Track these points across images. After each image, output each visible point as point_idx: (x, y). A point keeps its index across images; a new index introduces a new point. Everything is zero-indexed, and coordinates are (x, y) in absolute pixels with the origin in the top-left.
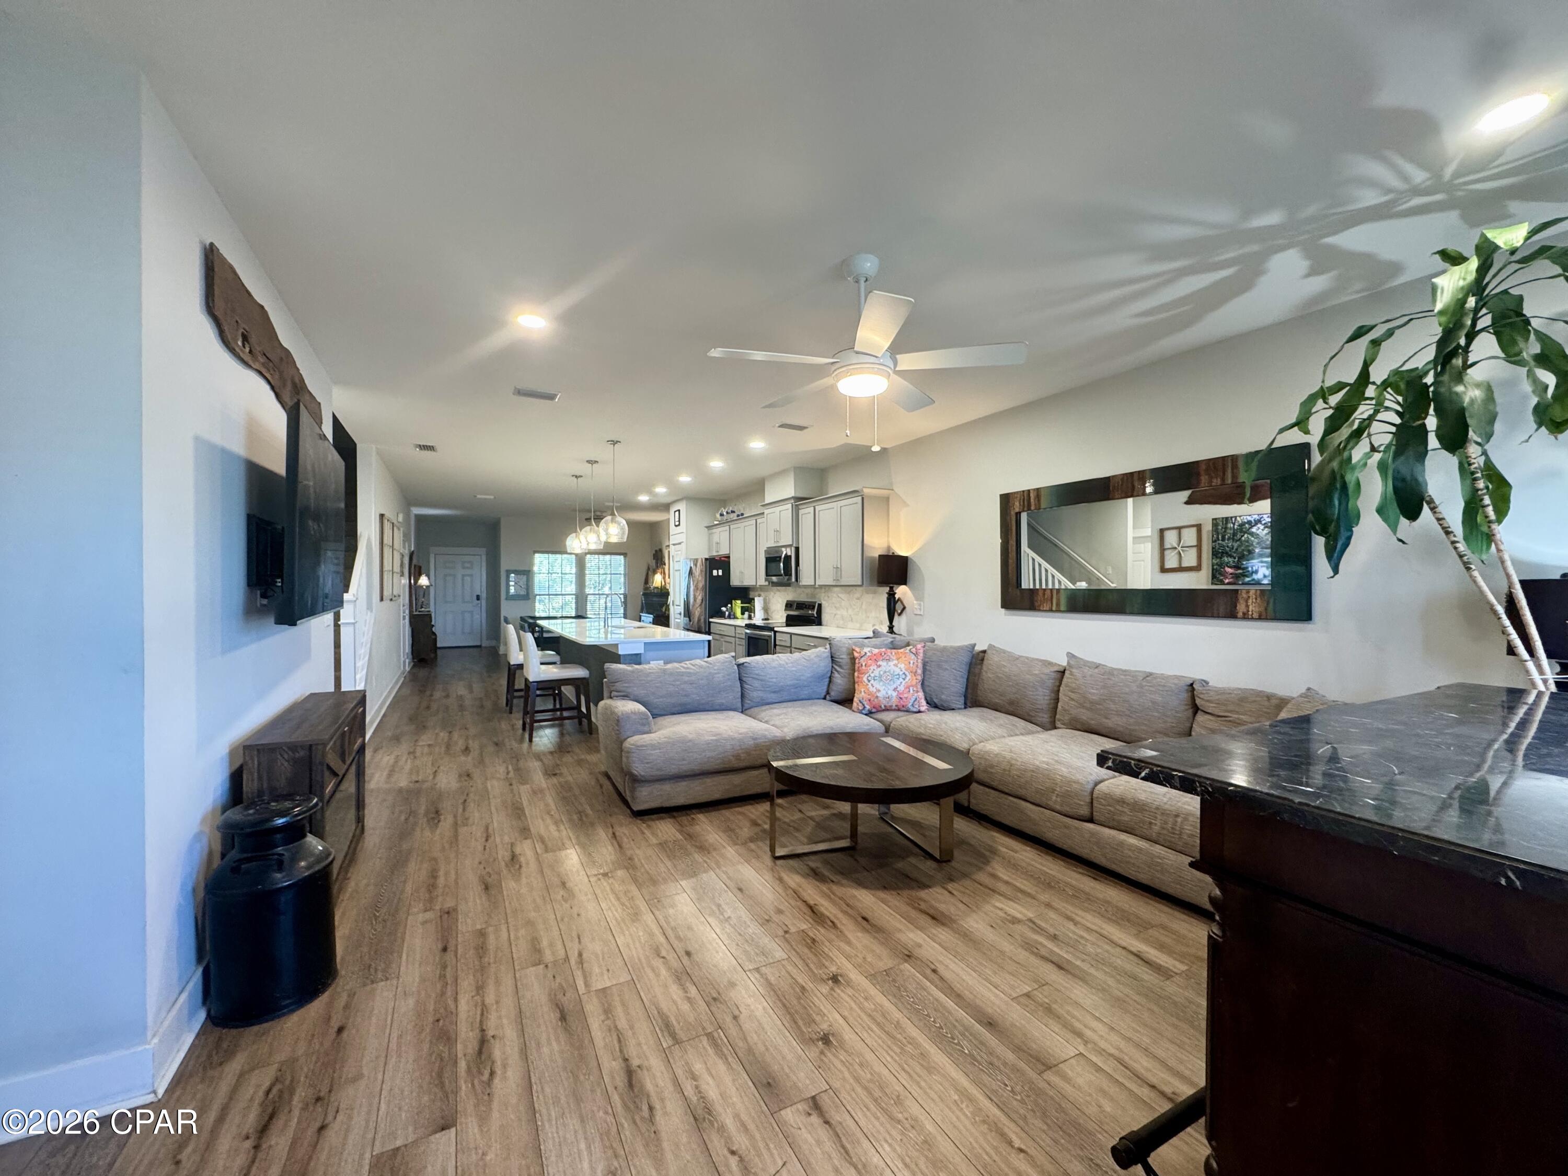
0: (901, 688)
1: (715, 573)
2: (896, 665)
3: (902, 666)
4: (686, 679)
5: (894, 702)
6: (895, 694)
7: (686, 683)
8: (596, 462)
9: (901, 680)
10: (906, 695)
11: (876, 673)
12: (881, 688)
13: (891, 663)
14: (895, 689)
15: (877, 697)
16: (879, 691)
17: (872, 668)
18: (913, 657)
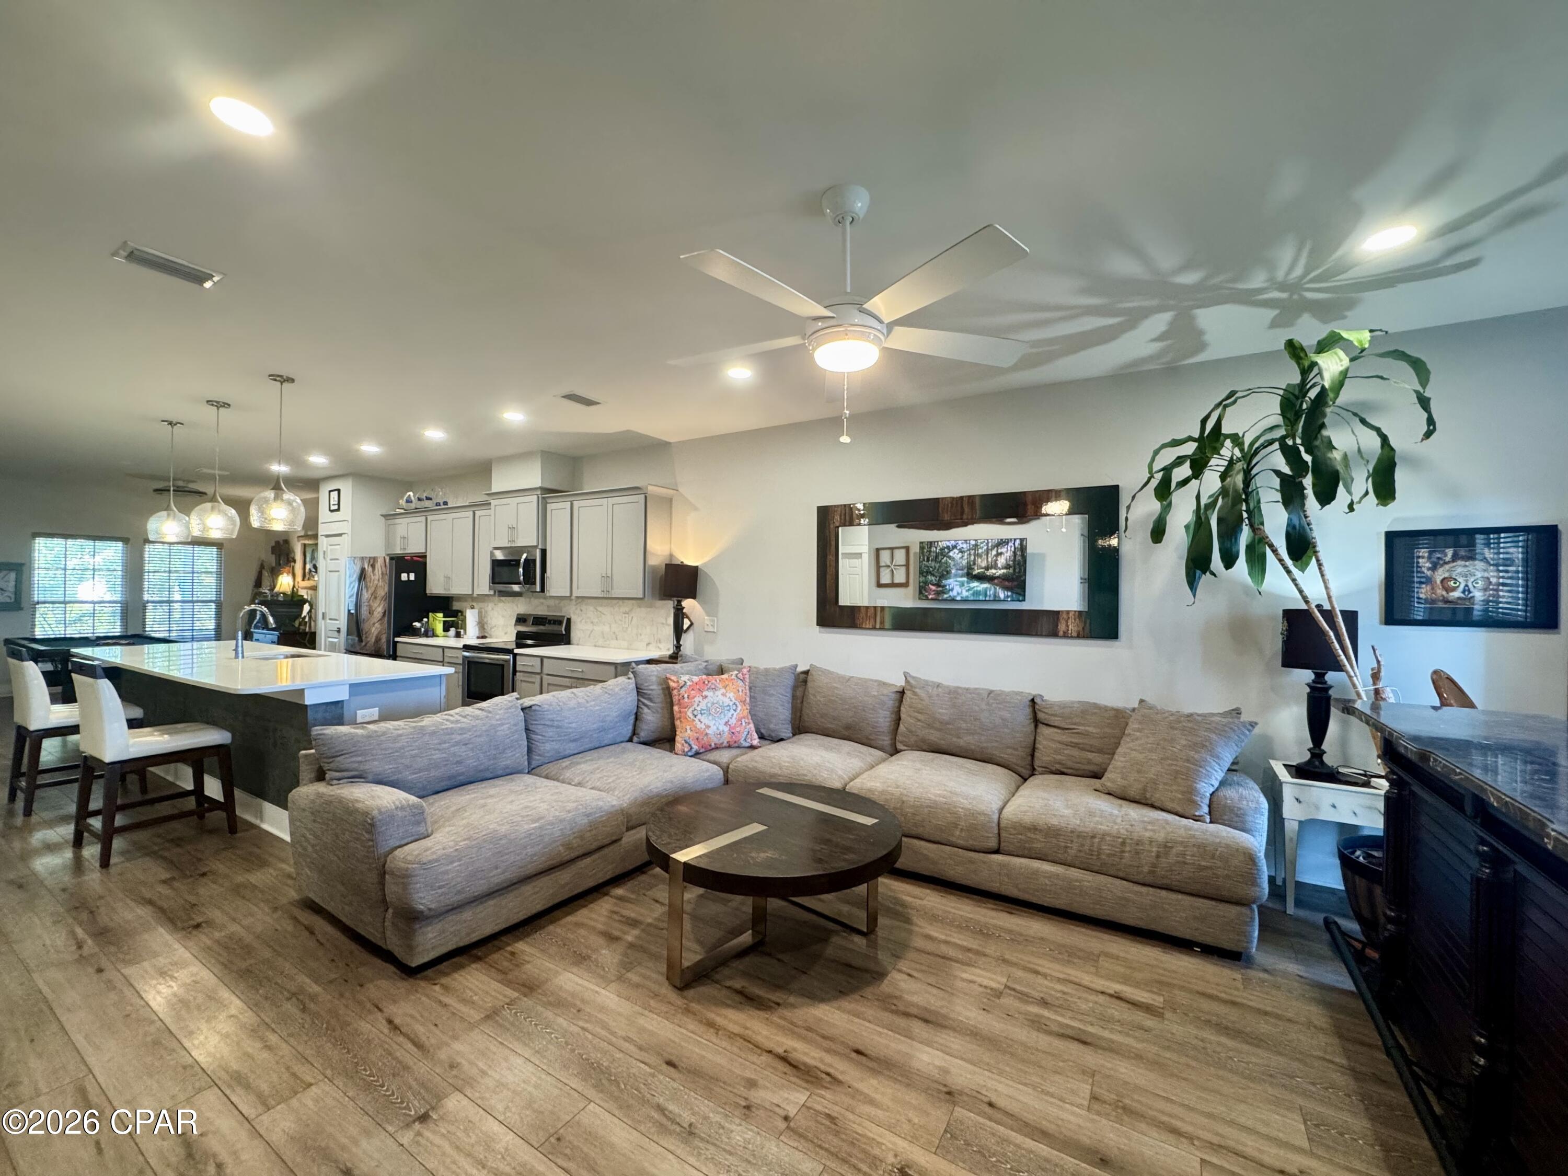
0: (733, 721)
1: (404, 577)
2: (724, 695)
3: (731, 695)
4: (458, 738)
5: (725, 740)
6: (726, 729)
7: (457, 744)
8: (226, 405)
9: (732, 711)
10: (738, 729)
11: (703, 705)
12: (711, 724)
13: (719, 693)
14: (726, 723)
15: (707, 734)
16: (708, 727)
17: (697, 699)
18: (740, 683)
